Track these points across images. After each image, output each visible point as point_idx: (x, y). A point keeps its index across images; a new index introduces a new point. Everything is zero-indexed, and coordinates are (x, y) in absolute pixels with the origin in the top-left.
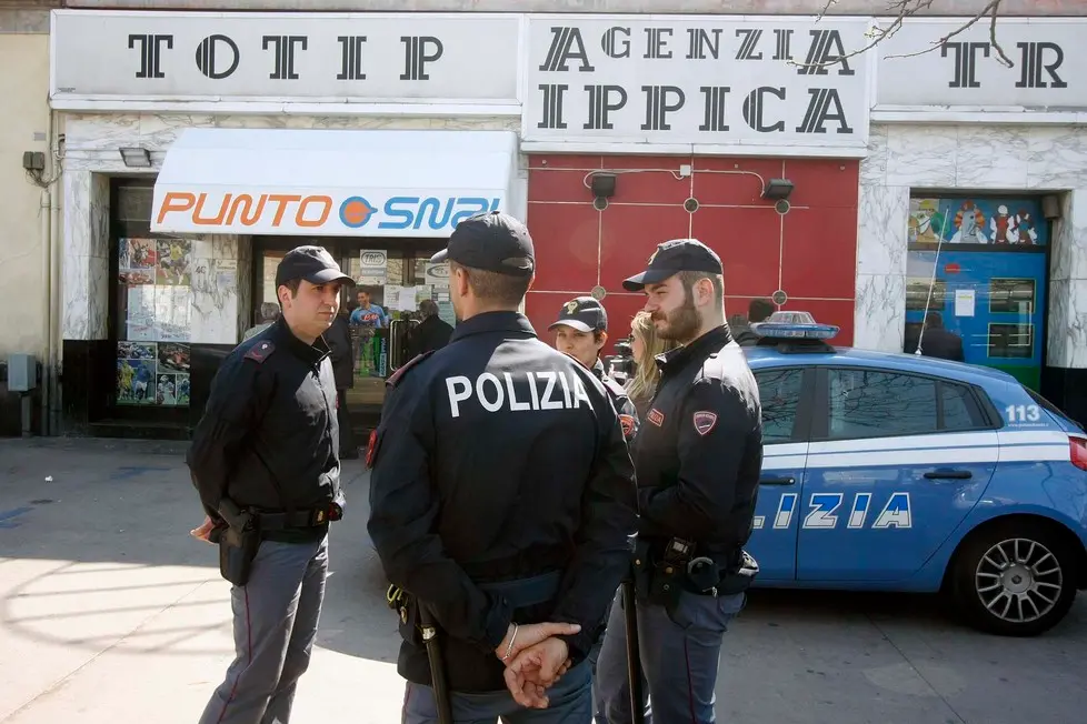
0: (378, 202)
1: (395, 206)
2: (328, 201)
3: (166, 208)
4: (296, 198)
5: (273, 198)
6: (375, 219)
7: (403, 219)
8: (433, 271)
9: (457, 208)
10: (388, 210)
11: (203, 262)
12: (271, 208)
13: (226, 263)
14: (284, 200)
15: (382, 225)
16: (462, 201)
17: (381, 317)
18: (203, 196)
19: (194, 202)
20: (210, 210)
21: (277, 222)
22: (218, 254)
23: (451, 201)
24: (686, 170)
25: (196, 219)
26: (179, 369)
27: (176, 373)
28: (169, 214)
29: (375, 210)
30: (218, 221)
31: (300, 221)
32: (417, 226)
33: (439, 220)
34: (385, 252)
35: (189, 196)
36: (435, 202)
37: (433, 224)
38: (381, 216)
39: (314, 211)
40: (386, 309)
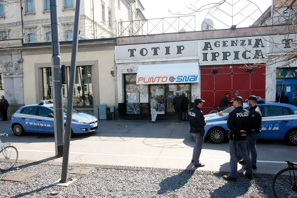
0: (176, 77)
1: (179, 78)
2: (167, 77)
3: (139, 80)
4: (161, 77)
5: (157, 77)
7: (180, 80)
8: (183, 88)
10: (178, 79)
11: (142, 89)
12: (157, 79)
13: (146, 88)
14: (159, 78)
17: (173, 97)
18: (145, 78)
19: (143, 79)
20: (146, 80)
21: (158, 82)
23: (189, 76)
24: (231, 67)
25: (144, 82)
26: (137, 107)
30: (148, 82)
31: (162, 81)
32: (183, 81)
33: (187, 80)
34: (173, 85)
35: (143, 78)
36: (186, 77)
38: (176, 80)
39: (164, 79)
40: (174, 95)
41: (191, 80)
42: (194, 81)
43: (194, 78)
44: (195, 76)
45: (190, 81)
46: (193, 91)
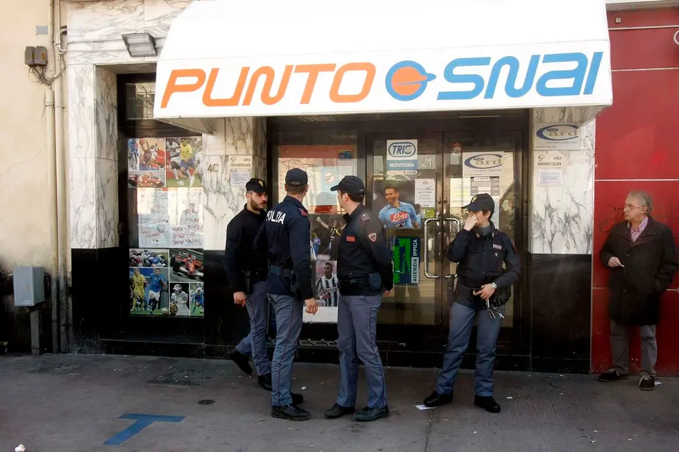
0: (435, 66)
1: (458, 71)
2: (370, 69)
3: (172, 88)
4: (329, 67)
5: (301, 69)
6: (433, 88)
7: (470, 87)
8: (473, 162)
9: (542, 69)
10: (449, 76)
11: (215, 160)
12: (298, 82)
13: (240, 160)
17: (412, 217)
18: (215, 72)
19: (205, 79)
20: (224, 88)
21: (306, 99)
22: (231, 150)
23: (534, 60)
25: (208, 101)
26: (192, 277)
27: (190, 282)
29: (432, 77)
30: (233, 101)
31: (335, 96)
32: (490, 94)
33: (519, 84)
34: (415, 142)
36: (513, 62)
37: (511, 91)
38: (440, 84)
39: (352, 83)
40: (417, 207)
41: (552, 84)
42: (574, 91)
43: (577, 74)
44: (580, 57)
45: (543, 90)
46: (545, 178)
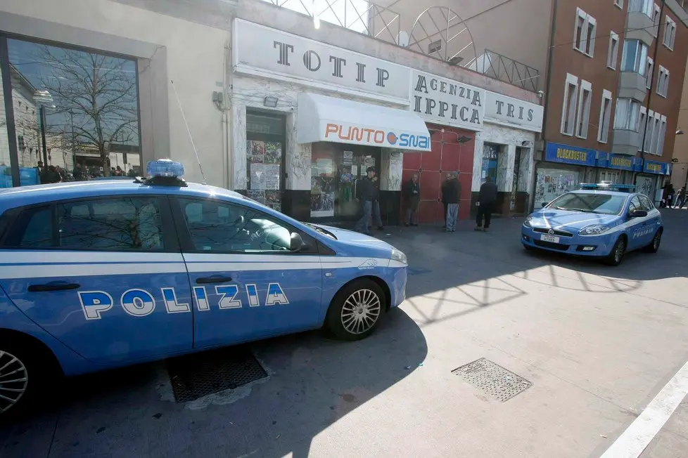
2: (383, 133)
4: (373, 131)
5: (366, 130)
7: (405, 142)
10: (401, 139)
14: (370, 131)
15: (401, 144)
16: (421, 137)
19: (338, 129)
21: (368, 140)
24: (443, 131)
25: (340, 137)
28: (329, 134)
29: (397, 138)
30: (348, 138)
31: (375, 141)
32: (409, 145)
33: (415, 144)
35: (336, 126)
36: (414, 137)
39: (379, 137)
41: (421, 144)
42: (426, 147)
43: (425, 142)
44: (426, 138)
